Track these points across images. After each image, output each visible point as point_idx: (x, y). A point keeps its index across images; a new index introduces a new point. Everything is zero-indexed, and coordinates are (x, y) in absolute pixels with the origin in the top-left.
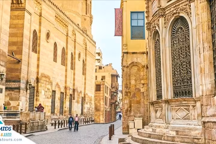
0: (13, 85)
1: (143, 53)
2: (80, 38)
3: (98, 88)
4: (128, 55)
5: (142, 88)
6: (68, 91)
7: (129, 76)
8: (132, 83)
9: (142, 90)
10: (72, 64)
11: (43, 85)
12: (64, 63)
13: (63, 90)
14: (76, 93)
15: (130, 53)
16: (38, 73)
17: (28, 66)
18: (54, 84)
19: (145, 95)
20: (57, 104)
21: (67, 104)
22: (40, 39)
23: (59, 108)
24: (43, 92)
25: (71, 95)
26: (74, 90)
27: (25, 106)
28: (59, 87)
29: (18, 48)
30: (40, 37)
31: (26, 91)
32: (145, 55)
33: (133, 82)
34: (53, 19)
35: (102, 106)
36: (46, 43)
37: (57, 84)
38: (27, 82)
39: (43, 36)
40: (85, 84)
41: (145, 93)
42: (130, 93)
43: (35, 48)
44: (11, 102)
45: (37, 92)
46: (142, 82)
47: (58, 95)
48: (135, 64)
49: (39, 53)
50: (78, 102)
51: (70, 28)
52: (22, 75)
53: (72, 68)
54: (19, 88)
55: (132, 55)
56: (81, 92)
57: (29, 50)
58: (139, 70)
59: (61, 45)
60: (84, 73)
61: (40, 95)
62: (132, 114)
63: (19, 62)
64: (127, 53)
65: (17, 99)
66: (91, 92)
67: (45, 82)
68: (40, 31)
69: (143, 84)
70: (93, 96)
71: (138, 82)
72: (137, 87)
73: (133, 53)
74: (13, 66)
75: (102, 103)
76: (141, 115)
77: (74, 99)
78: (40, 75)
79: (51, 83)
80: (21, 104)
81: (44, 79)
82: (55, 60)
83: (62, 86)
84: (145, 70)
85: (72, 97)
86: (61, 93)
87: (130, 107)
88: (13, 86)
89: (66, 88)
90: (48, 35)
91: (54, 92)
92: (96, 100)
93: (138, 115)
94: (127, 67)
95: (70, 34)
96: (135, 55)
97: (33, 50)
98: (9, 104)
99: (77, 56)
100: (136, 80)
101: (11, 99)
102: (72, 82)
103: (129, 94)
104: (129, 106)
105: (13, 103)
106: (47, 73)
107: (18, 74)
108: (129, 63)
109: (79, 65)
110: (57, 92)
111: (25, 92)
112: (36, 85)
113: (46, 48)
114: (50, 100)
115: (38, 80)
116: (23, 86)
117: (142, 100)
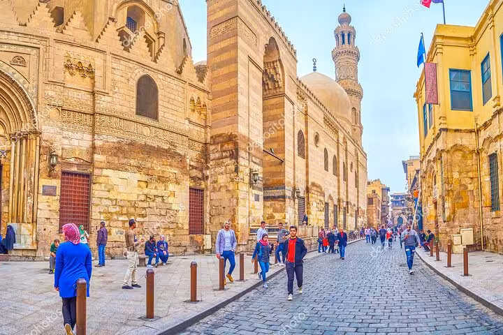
0: (276, 193)
1: (471, 131)
2: (351, 147)
3: (370, 201)
4: (449, 133)
5: (470, 184)
6: (341, 204)
7: (451, 165)
8: (454, 177)
9: (470, 187)
10: (344, 175)
11: (314, 196)
12: (336, 173)
13: (336, 203)
14: (349, 206)
15: (450, 130)
16: (307, 181)
17: (294, 169)
18: (327, 196)
19: (475, 194)
20: (331, 218)
21: (341, 217)
22: (307, 142)
23: (333, 222)
24: (315, 204)
25: (345, 208)
26: (347, 203)
27: (292, 219)
28: (332, 199)
29: (279, 145)
30: (307, 139)
31: (294, 201)
32: (473, 134)
33: (456, 175)
34: (321, 121)
35: (375, 219)
36: (314, 148)
37: (330, 196)
38: (294, 189)
39: (311, 139)
40: (358, 196)
41: (475, 192)
42: (452, 191)
43: (302, 151)
44: (274, 214)
45: (308, 203)
46: (471, 175)
47: (331, 208)
48: (458, 148)
49: (307, 158)
50: (351, 215)
51: (341, 135)
52: (287, 180)
53: (345, 180)
54: (284, 197)
55: (454, 134)
56: (354, 205)
57: (294, 148)
58: (464, 157)
59: (332, 152)
60: (357, 186)
61: (312, 207)
62: (456, 223)
63: (282, 162)
64: (446, 130)
65: (283, 210)
66: (363, 206)
67: (316, 193)
68: (307, 133)
69: (472, 178)
70: (366, 209)
71: (464, 175)
72: (463, 182)
73: (456, 131)
74: (273, 169)
75: (375, 216)
76: (469, 224)
77: (348, 212)
78: (310, 184)
79: (323, 194)
80: (287, 217)
81: (315, 188)
82: (326, 169)
83: (335, 198)
84: (474, 157)
85: (346, 210)
86: (334, 205)
87: (454, 212)
88: (276, 195)
89: (339, 200)
90: (317, 139)
91: (327, 204)
92: (368, 213)
93: (466, 224)
94: (448, 152)
95: (341, 141)
96: (458, 134)
97: (299, 154)
98: (272, 217)
99: (349, 166)
100: (460, 173)
101: (275, 211)
102: (345, 194)
103: (451, 194)
104: (452, 211)
105: (278, 216)
106: (318, 182)
107: (282, 178)
108: (450, 145)
109: (351, 176)
110: (330, 204)
111: (292, 201)
112: (306, 195)
113: (315, 153)
114: (323, 213)
115: (308, 190)
116: (288, 194)
117: (471, 202)
